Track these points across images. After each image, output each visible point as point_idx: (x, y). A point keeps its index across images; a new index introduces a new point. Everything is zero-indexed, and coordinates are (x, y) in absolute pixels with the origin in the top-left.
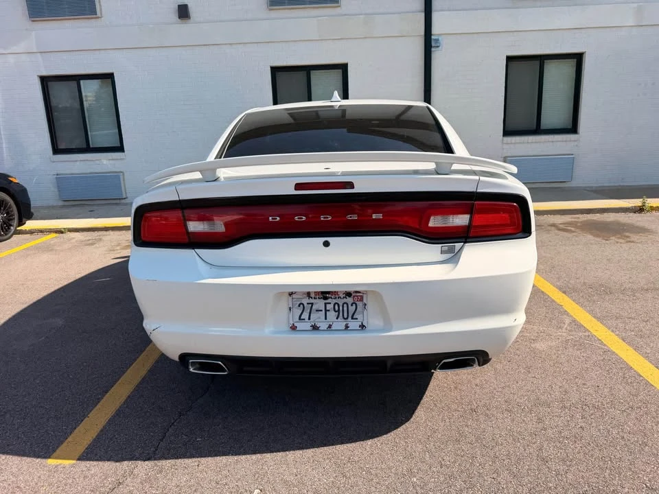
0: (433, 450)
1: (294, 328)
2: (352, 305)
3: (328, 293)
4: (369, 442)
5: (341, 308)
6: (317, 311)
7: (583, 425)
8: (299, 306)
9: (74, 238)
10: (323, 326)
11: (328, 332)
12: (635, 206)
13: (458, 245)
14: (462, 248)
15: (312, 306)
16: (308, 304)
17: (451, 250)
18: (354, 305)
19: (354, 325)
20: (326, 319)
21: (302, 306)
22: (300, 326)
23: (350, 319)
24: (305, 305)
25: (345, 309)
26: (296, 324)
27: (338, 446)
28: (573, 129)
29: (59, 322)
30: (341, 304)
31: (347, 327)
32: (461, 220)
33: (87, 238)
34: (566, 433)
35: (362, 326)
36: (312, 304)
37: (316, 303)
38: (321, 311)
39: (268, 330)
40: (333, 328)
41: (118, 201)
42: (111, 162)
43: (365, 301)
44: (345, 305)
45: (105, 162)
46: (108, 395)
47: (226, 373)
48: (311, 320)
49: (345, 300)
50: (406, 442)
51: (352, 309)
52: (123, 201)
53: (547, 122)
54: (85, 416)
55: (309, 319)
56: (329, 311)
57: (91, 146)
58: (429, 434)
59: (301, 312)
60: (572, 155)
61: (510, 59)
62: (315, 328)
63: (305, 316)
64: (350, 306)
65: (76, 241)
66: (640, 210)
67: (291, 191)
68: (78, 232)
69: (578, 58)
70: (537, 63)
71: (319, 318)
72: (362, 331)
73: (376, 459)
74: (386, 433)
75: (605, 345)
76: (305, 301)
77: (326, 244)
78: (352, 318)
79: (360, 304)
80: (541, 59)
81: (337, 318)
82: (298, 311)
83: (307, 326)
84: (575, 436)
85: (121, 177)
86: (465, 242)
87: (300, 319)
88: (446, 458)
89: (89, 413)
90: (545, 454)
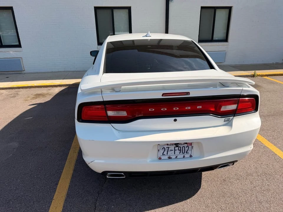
0: (216, 202)
1: (160, 159)
2: (186, 147)
3: (178, 144)
4: (188, 200)
5: (182, 149)
6: (171, 150)
7: (268, 183)
8: (163, 149)
9: (3, 93)
10: (174, 157)
11: (175, 160)
12: (251, 75)
13: (231, 118)
14: (232, 119)
15: (168, 149)
16: (167, 148)
17: (228, 120)
18: (188, 147)
19: (187, 156)
20: (175, 154)
21: (164, 149)
22: (163, 157)
23: (185, 153)
24: (166, 148)
25: (184, 149)
26: (161, 157)
27: (176, 204)
28: (226, 40)
29: (15, 144)
30: (182, 147)
31: (184, 157)
32: (233, 107)
33: (10, 93)
34: (263, 188)
35: (191, 156)
36: (169, 148)
37: (171, 147)
38: (173, 150)
39: (148, 160)
40: (178, 157)
41: (20, 72)
42: (15, 53)
43: (193, 145)
44: (184, 147)
45: (11, 52)
46: (58, 186)
47: (124, 177)
48: (168, 155)
49: (184, 145)
50: (203, 199)
51: (186, 149)
52: (23, 72)
53: (216, 37)
54: (52, 199)
55: (167, 154)
56: (176, 150)
57: (3, 44)
58: (211, 194)
59: (163, 151)
60: (225, 51)
61: (202, 8)
62: (170, 158)
63: (166, 153)
64: (185, 148)
65: (5, 95)
66: (253, 76)
67: (160, 97)
68: (4, 89)
69: (230, 8)
70: (213, 10)
71: (172, 153)
72: (191, 158)
73: (194, 209)
74: (194, 195)
75: (263, 144)
76: (165, 147)
77: (175, 120)
78: (186, 153)
79: (190, 147)
80: (215, 8)
81: (180, 153)
82: (162, 151)
83: (166, 157)
84: (267, 189)
85: (21, 60)
86: (234, 116)
87: (163, 154)
88: (223, 206)
89: (53, 197)
90: (259, 200)
